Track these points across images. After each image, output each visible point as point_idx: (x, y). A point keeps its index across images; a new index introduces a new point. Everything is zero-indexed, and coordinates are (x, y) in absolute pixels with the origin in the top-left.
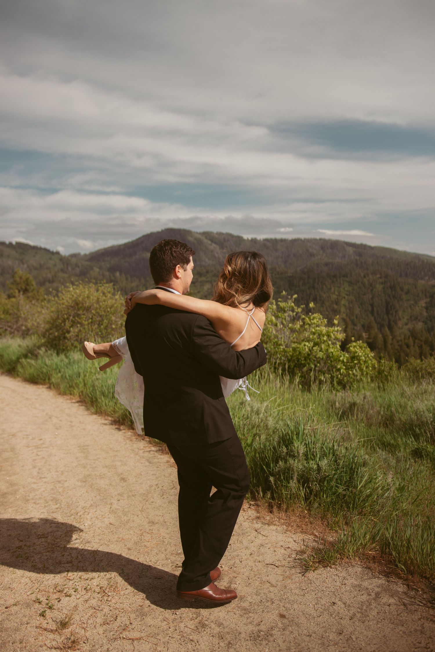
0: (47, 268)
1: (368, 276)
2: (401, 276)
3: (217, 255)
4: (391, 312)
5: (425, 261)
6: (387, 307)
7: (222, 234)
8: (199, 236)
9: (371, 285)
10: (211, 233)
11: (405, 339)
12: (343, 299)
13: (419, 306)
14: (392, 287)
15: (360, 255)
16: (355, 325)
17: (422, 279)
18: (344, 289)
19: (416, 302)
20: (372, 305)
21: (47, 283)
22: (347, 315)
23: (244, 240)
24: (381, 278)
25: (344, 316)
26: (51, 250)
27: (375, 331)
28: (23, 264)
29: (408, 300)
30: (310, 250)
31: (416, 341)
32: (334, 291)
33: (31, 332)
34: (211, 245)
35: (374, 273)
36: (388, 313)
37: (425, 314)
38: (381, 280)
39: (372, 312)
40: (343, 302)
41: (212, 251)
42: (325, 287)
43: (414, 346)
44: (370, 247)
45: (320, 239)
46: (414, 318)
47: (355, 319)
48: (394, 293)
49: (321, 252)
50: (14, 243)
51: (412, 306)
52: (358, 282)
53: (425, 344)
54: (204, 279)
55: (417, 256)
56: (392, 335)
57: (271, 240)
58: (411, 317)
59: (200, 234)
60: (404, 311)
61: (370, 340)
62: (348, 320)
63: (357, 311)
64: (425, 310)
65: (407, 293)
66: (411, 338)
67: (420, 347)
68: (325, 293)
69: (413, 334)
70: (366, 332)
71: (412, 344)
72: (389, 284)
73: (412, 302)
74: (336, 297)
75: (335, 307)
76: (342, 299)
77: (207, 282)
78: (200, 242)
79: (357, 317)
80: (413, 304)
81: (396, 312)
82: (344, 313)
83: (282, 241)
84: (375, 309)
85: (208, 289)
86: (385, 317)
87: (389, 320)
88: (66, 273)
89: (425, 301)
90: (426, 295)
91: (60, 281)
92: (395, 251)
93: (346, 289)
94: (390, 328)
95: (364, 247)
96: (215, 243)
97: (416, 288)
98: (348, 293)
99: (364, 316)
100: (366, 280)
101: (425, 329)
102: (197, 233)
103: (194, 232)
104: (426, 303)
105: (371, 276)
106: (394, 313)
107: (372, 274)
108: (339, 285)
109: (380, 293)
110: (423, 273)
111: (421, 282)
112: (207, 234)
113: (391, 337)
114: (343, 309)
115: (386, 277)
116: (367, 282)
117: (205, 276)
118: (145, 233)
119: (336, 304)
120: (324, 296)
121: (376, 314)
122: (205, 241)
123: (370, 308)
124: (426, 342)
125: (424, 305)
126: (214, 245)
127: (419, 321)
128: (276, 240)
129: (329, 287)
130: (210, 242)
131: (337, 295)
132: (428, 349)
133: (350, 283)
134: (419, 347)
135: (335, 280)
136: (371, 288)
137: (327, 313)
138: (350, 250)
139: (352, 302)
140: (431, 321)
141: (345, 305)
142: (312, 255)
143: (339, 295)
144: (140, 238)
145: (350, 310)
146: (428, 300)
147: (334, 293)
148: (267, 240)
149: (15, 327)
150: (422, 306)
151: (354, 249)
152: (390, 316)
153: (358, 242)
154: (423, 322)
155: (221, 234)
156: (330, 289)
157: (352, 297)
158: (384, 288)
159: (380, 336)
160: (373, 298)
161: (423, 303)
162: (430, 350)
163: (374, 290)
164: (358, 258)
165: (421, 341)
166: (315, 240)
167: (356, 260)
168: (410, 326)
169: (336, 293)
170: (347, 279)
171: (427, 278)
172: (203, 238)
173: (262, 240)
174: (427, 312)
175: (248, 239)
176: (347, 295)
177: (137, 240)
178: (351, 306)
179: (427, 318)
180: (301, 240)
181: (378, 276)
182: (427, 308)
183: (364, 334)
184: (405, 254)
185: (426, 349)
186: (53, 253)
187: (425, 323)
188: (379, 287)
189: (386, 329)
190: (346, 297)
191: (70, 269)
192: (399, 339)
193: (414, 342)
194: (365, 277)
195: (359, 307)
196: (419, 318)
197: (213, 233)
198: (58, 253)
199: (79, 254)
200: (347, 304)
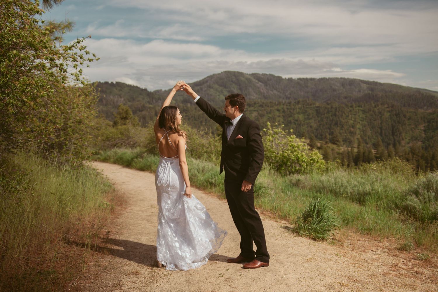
0: (138, 101)
1: (378, 105)
2: (404, 106)
3: (262, 91)
4: (396, 134)
5: (425, 94)
6: (393, 130)
7: (267, 75)
8: (249, 77)
9: (380, 113)
10: (258, 74)
11: (405, 155)
12: (359, 124)
13: (418, 130)
14: (397, 115)
15: (372, 90)
16: (367, 143)
17: (421, 108)
18: (359, 116)
19: (416, 127)
20: (381, 129)
21: (138, 112)
22: (361, 136)
23: (283, 79)
24: (388, 107)
25: (359, 136)
26: (141, 87)
27: (382, 148)
28: (121, 98)
29: (410, 125)
30: (333, 87)
31: (415, 156)
32: (351, 118)
33: (136, 145)
34: (258, 83)
35: (383, 104)
36: (393, 134)
37: (423, 135)
38: (388, 109)
39: (381, 134)
40: (358, 126)
41: (259, 88)
42: (344, 114)
43: (412, 160)
44: (380, 84)
45: (341, 78)
46: (414, 139)
47: (368, 139)
48: (398, 119)
49: (342, 88)
50: (115, 83)
51: (413, 129)
52: (370, 110)
53: (421, 158)
54: (252, 108)
55: (418, 91)
56: (395, 152)
57: (303, 79)
58: (412, 138)
59: (250, 75)
60: (406, 133)
61: (378, 155)
62: (361, 140)
63: (369, 133)
64: (423, 132)
65: (409, 119)
66: (410, 154)
67: (418, 161)
68: (344, 119)
69: (413, 151)
70: (375, 149)
71: (411, 158)
72: (394, 112)
73: (413, 126)
74: (353, 122)
75: (352, 129)
76: (357, 124)
77: (255, 111)
78: (249, 80)
79: (369, 138)
80: (413, 128)
81: (400, 134)
82: (359, 134)
83: (312, 79)
84: (383, 131)
85: (255, 116)
86: (391, 137)
87: (395, 140)
88: (152, 105)
89: (423, 125)
90: (424, 121)
91: (147, 110)
92: (401, 87)
93: (361, 116)
94: (394, 145)
95: (375, 84)
96: (261, 82)
97: (416, 115)
98: (362, 119)
99: (374, 137)
100: (376, 109)
101: (423, 148)
102: (247, 74)
103: (245, 74)
104: (424, 127)
105: (380, 106)
106: (399, 135)
107: (381, 104)
108: (355, 113)
109: (387, 119)
110: (422, 104)
111: (421, 111)
112: (255, 75)
113: (394, 153)
114: (358, 132)
115: (393, 106)
116: (377, 111)
117: (253, 106)
118: (209, 75)
119: (353, 127)
120: (344, 121)
121: (384, 135)
122: (254, 80)
123: (379, 131)
124: (422, 157)
125: (423, 128)
126: (260, 83)
127: (419, 140)
128: (307, 79)
129: (347, 114)
130: (257, 81)
131: (354, 121)
132: (424, 162)
133: (364, 111)
134: (416, 161)
135: (352, 109)
136: (380, 115)
137: (346, 134)
138: (365, 86)
139: (365, 126)
140: (428, 141)
141: (359, 129)
142: (334, 90)
143: (355, 121)
144: (205, 78)
145: (363, 132)
146: (426, 124)
147: (351, 120)
148: (300, 79)
149: (127, 142)
150: (421, 130)
151: (368, 86)
152: (395, 137)
153: (371, 80)
154: (422, 142)
155: (265, 75)
156: (348, 116)
157: (365, 123)
158: (390, 115)
159: (386, 152)
160: (381, 123)
161: (422, 127)
162: (426, 163)
163: (383, 117)
164: (370, 92)
165: (418, 156)
166: (337, 78)
167: (369, 94)
168: (411, 145)
169: (353, 119)
170: (361, 109)
171: (426, 107)
172: (252, 78)
173: (296, 79)
174: (425, 134)
175: (286, 79)
176: (361, 121)
177: (203, 80)
178: (364, 129)
179: (425, 139)
180: (326, 79)
181: (386, 106)
182: (425, 131)
183: (373, 151)
184: (408, 88)
185: (423, 163)
186: (142, 90)
187: (423, 142)
188: (387, 115)
189: (391, 147)
190: (361, 122)
191: (154, 101)
192: (401, 154)
193: (413, 157)
194: (375, 107)
195: (371, 130)
196: (418, 138)
197: (259, 74)
198: (145, 90)
199: (161, 90)
200: (361, 128)
